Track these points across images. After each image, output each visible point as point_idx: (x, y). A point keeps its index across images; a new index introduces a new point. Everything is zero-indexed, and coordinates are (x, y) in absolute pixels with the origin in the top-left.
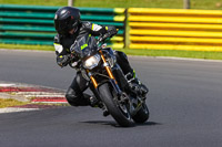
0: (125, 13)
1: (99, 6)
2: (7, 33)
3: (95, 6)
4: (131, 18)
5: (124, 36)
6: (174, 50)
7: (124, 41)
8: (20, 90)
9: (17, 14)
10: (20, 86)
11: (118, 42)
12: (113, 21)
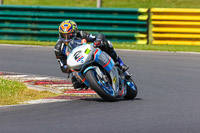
0: (148, 13)
1: (125, 6)
2: (42, 32)
3: (121, 6)
4: (153, 17)
5: (147, 33)
6: (192, 46)
7: (147, 38)
8: (54, 83)
9: (51, 14)
10: (54, 79)
11: (142, 39)
12: (137, 20)
